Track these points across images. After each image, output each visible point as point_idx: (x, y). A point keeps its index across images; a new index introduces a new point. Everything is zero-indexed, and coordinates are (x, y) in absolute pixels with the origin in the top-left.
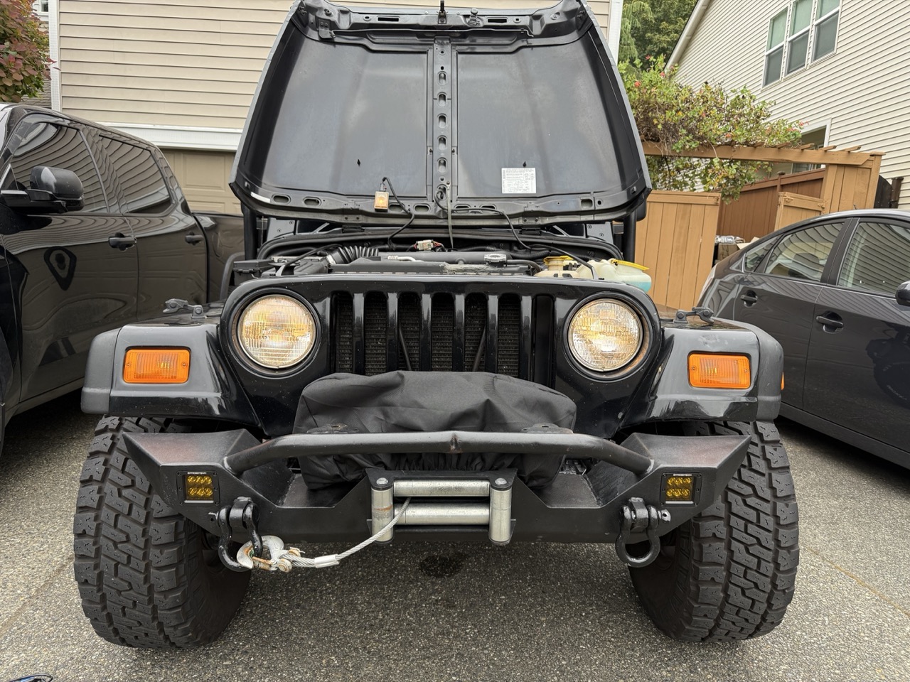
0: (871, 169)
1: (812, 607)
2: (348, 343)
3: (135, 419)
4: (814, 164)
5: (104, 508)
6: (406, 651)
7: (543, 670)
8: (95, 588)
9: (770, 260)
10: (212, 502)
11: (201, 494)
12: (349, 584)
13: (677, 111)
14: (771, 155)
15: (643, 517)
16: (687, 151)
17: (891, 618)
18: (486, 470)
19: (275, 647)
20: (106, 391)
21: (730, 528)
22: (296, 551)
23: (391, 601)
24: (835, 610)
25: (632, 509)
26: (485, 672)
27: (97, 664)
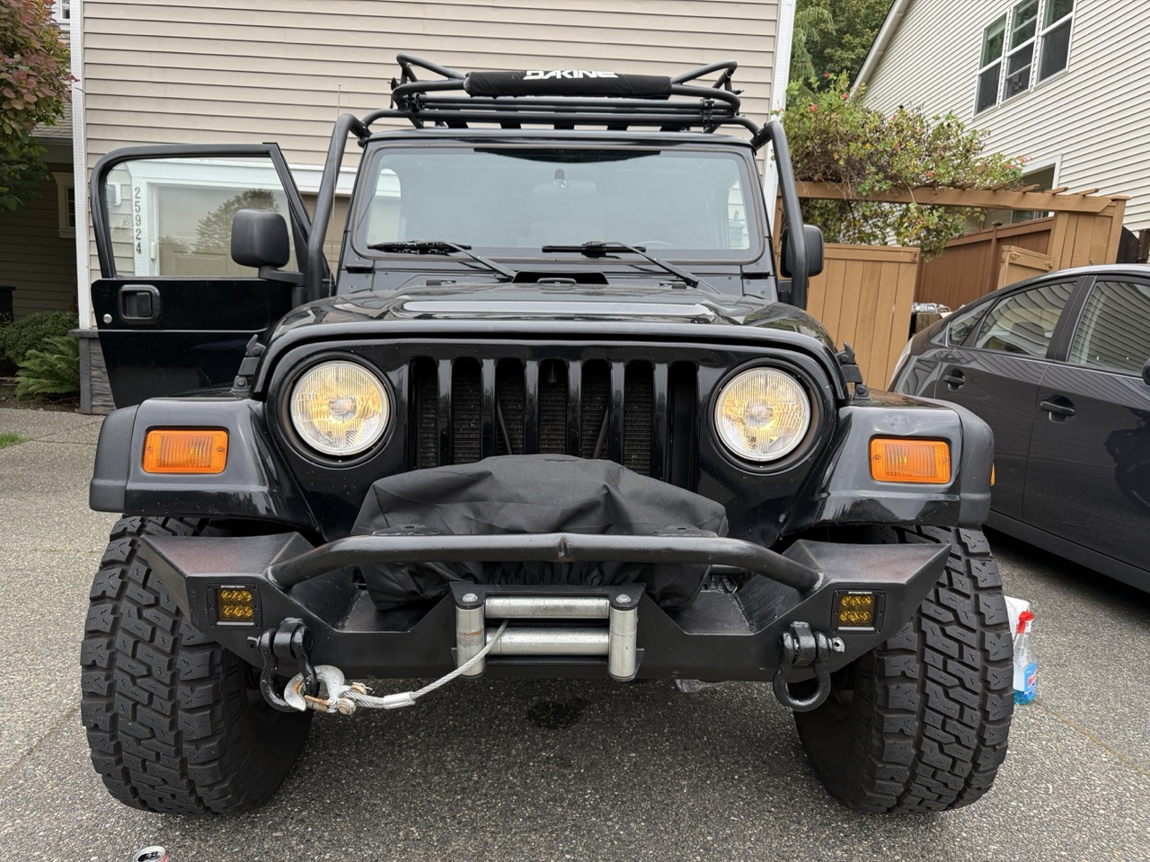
0: (1112, 217)
1: (1032, 771)
2: (433, 425)
3: (161, 520)
4: (1040, 211)
5: (120, 633)
6: (506, 822)
7: (683, 848)
8: (108, 735)
9: (981, 332)
10: (252, 624)
11: (238, 615)
12: (437, 737)
13: (864, 143)
14: (983, 199)
15: (808, 646)
16: (876, 194)
17: (1133, 785)
18: (605, 585)
19: (339, 815)
20: (121, 483)
21: (925, 665)
22: (360, 686)
23: (490, 758)
24: (1061, 774)
25: (795, 636)
26: (608, 849)
27: (112, 834)
